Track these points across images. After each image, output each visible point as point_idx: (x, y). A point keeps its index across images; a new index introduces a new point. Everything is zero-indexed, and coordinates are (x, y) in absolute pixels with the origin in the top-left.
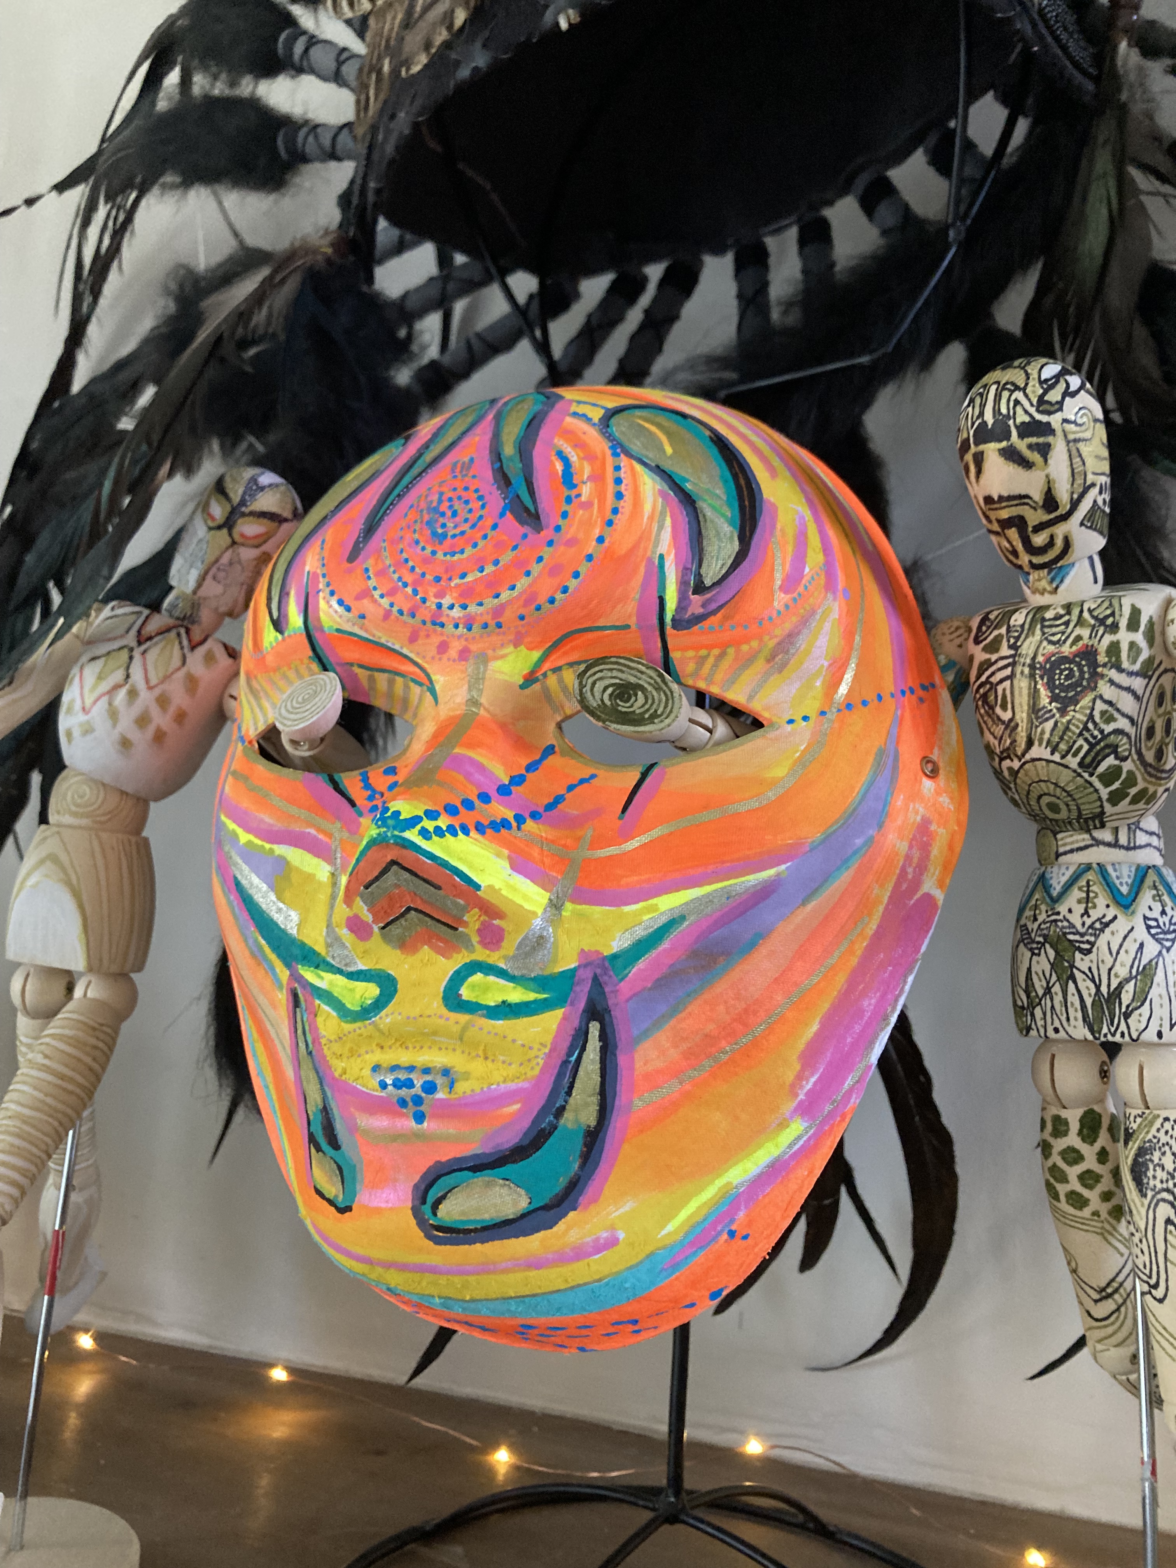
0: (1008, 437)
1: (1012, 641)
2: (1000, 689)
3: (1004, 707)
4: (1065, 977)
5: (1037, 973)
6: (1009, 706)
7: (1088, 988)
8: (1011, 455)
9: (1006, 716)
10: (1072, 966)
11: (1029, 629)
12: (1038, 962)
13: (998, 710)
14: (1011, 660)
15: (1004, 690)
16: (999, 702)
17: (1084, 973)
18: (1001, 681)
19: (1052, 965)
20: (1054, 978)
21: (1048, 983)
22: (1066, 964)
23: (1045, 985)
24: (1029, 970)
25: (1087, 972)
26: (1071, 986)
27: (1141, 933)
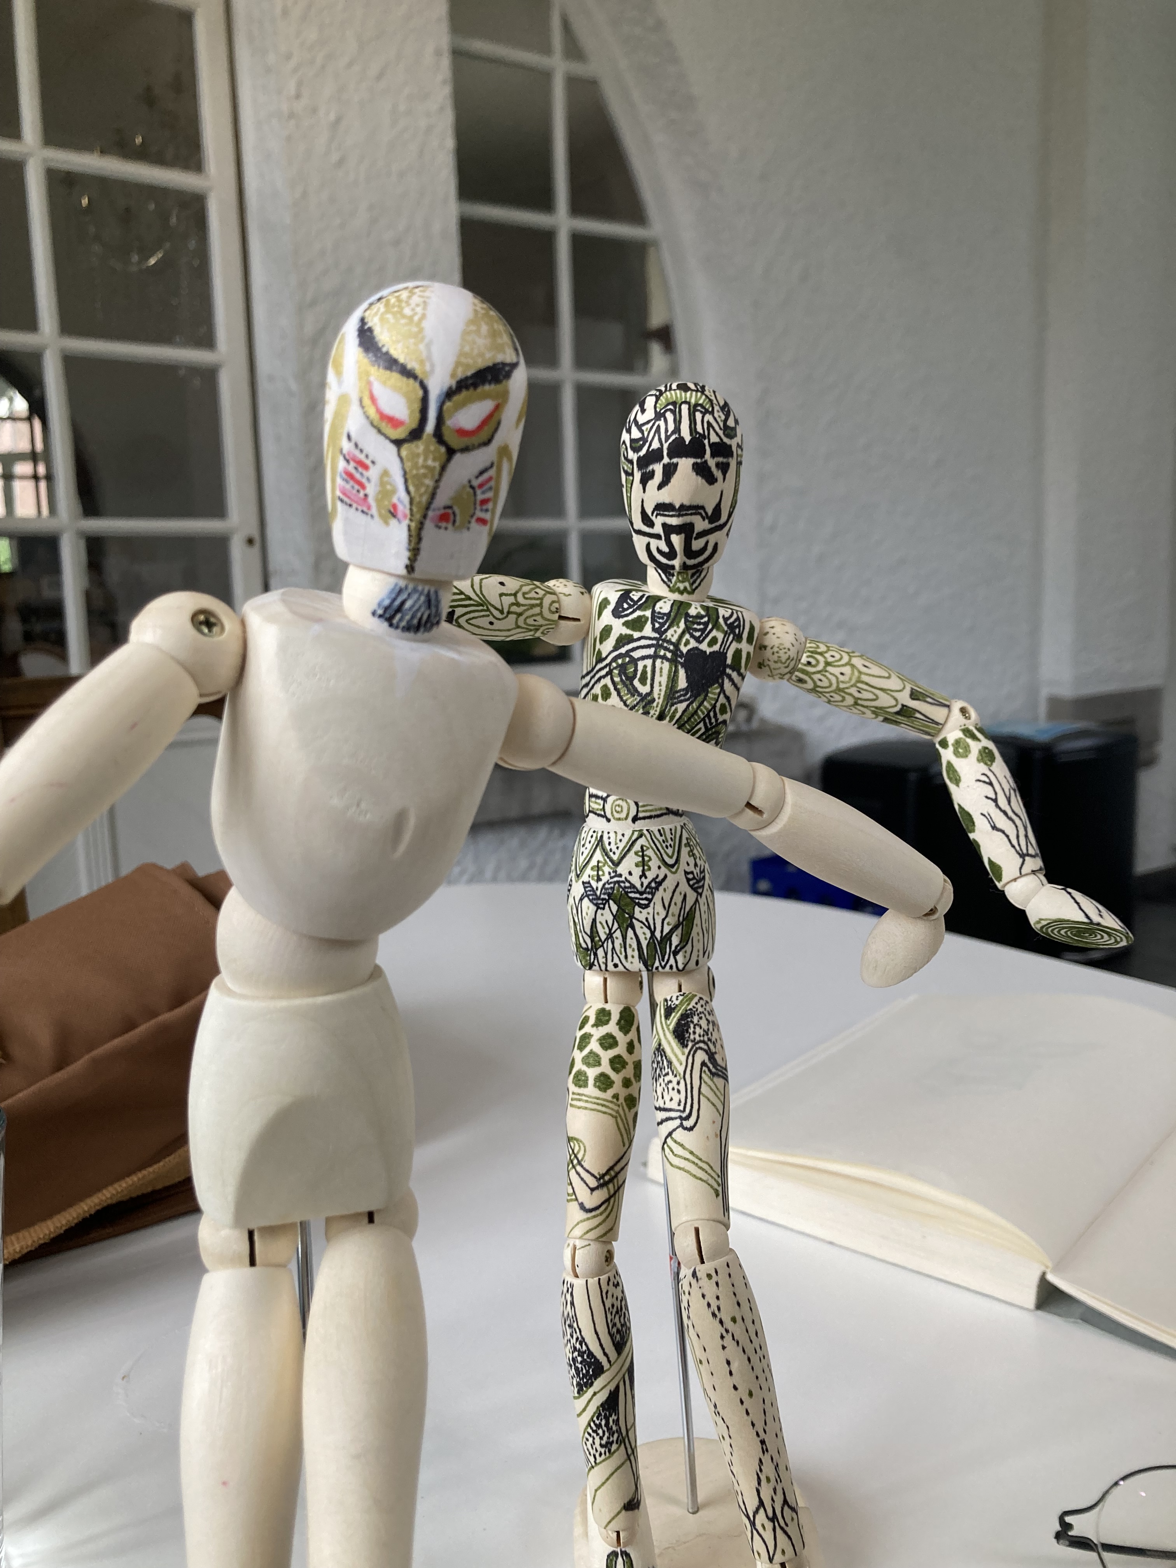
0: (702, 454)
1: (657, 625)
2: (641, 665)
3: (643, 681)
4: (625, 925)
5: (601, 923)
6: (649, 681)
7: (644, 934)
8: (702, 470)
9: (644, 690)
10: (632, 917)
11: (674, 619)
12: (602, 915)
13: (636, 683)
14: (654, 642)
15: (645, 667)
16: (638, 676)
17: (641, 922)
18: (643, 658)
19: (614, 917)
20: (616, 926)
21: (610, 930)
22: (627, 916)
23: (608, 932)
24: (594, 920)
25: (644, 921)
26: (630, 933)
27: (684, 887)
